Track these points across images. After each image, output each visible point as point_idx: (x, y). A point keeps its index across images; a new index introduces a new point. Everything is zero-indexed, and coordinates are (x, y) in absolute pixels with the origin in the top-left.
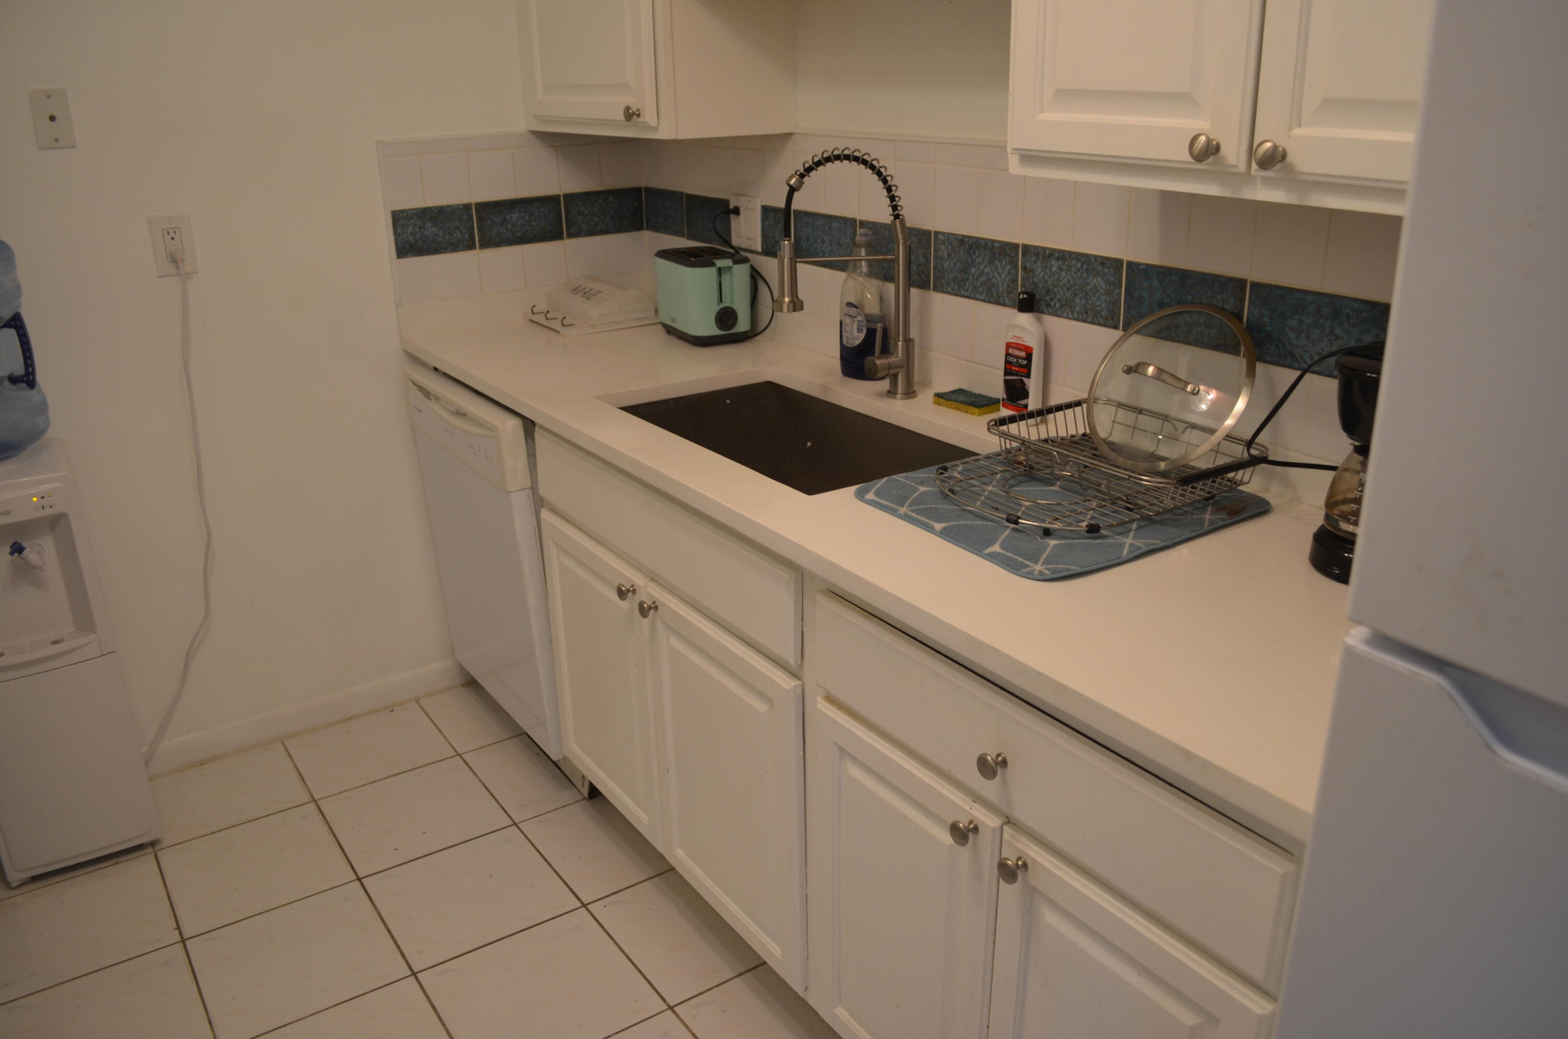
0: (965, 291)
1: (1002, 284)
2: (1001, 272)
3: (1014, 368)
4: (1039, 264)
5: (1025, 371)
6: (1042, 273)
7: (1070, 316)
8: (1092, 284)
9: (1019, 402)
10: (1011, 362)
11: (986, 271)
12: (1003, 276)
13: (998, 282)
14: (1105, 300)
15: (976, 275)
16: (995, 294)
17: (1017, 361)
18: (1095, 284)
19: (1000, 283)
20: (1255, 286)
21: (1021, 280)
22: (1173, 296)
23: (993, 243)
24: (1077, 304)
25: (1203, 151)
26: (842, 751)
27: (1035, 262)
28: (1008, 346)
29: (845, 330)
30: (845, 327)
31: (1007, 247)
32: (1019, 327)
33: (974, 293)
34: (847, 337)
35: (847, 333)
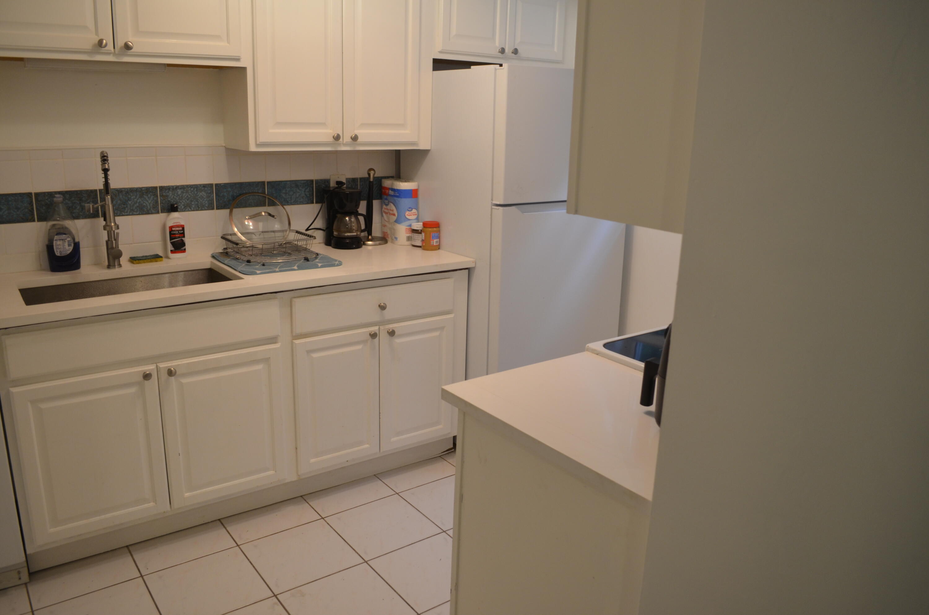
1: (150, 205)
3: (177, 236)
4: (170, 193)
5: (182, 235)
6: (173, 196)
7: (190, 210)
8: (200, 195)
9: (182, 249)
10: (175, 233)
11: (138, 201)
12: (150, 202)
13: (147, 204)
14: (207, 200)
15: (132, 204)
16: (145, 210)
17: (178, 232)
18: (201, 195)
19: (148, 205)
20: (268, 183)
21: (160, 201)
22: (238, 192)
23: (141, 188)
24: (193, 204)
25: (337, 138)
26: (309, 352)
27: (168, 192)
28: (171, 228)
29: (57, 248)
30: (57, 247)
31: (150, 189)
32: (176, 218)
33: (132, 213)
34: (60, 251)
35: (60, 249)
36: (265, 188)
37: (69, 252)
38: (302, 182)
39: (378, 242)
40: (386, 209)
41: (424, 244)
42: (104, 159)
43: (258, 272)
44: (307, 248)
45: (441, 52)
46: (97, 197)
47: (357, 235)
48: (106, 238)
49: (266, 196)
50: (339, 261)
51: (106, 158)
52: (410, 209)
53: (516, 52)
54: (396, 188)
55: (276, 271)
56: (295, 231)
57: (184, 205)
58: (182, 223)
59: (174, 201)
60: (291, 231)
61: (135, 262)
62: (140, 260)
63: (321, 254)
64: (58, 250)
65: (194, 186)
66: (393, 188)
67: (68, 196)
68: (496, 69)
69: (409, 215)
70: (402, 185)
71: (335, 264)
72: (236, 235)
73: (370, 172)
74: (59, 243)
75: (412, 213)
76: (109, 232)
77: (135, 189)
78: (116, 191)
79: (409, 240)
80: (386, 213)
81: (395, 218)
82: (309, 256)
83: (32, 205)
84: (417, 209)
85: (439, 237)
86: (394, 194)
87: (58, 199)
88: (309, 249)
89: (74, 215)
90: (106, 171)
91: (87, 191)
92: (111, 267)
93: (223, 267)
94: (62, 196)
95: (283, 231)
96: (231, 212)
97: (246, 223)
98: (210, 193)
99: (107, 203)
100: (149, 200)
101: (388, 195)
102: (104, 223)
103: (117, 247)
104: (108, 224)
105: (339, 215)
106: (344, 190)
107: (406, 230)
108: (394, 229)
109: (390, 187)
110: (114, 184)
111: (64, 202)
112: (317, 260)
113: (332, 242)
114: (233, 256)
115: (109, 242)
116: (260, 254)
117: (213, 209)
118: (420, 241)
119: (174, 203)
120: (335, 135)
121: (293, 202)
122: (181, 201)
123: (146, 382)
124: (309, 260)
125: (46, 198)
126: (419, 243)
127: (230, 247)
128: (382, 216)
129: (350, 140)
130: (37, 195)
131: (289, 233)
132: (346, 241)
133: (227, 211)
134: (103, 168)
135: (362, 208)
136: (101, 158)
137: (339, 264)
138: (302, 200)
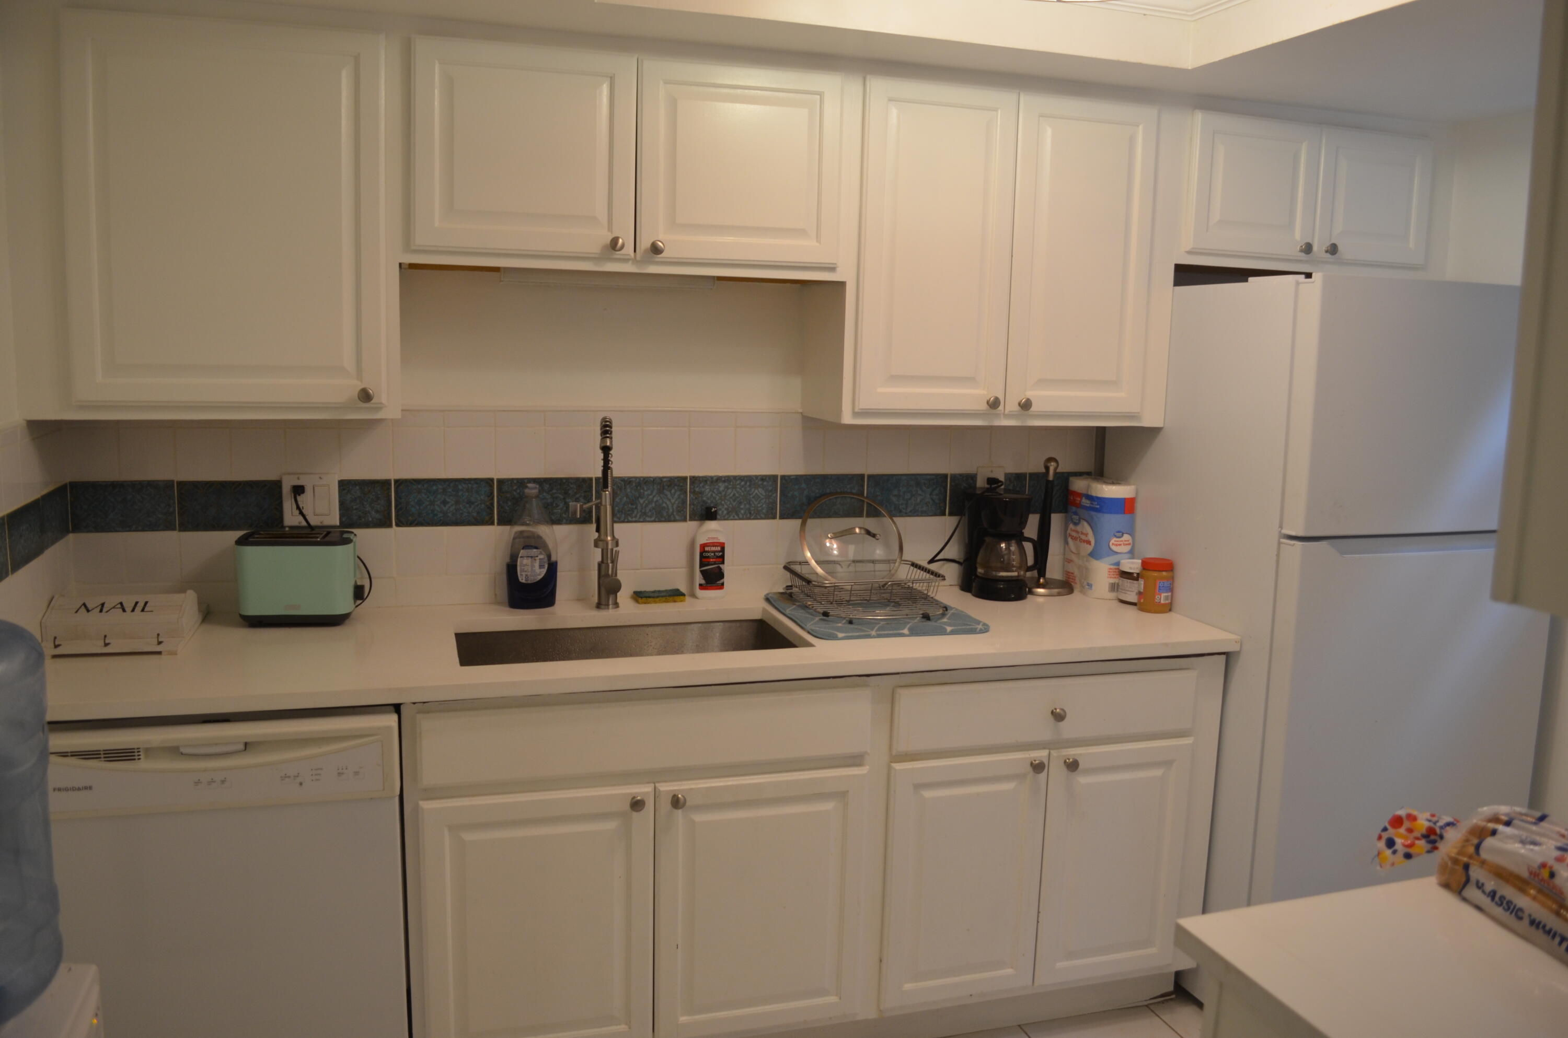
0: (632, 518)
1: (672, 507)
2: (671, 498)
3: (711, 560)
4: (707, 487)
5: (721, 560)
6: (711, 493)
7: (736, 517)
8: (754, 494)
9: (718, 582)
10: (709, 556)
11: (655, 499)
12: (673, 501)
13: (668, 507)
14: (765, 502)
15: (644, 504)
16: (665, 514)
17: (715, 554)
18: (756, 494)
19: (670, 506)
20: (870, 476)
21: (690, 501)
22: (817, 491)
23: (661, 478)
24: (742, 509)
25: (994, 404)
26: (918, 787)
27: (703, 487)
28: (703, 546)
29: (522, 571)
30: (523, 568)
31: (676, 480)
32: (713, 530)
33: (643, 518)
34: (526, 575)
35: (526, 571)
36: (863, 486)
37: (540, 577)
38: (929, 477)
39: (1056, 591)
40: (1074, 531)
41: (1142, 601)
42: (606, 429)
43: (840, 635)
44: (928, 594)
45: (1189, 253)
46: (592, 490)
47: (1018, 576)
48: (600, 559)
49: (865, 500)
50: (985, 624)
51: (608, 428)
52: (1119, 534)
53: (1333, 249)
54: (1094, 494)
55: (872, 635)
56: (910, 563)
57: (726, 509)
58: (722, 539)
59: (712, 502)
60: (903, 562)
61: (640, 600)
62: (649, 597)
63: (952, 608)
64: (522, 574)
65: (746, 479)
66: (1089, 493)
67: (547, 487)
68: (1298, 283)
69: (1116, 545)
70: (1106, 489)
71: (977, 628)
72: (809, 564)
73: (1049, 464)
74: (525, 561)
75: (1122, 541)
76: (605, 551)
77: (652, 479)
78: (622, 481)
79: (1114, 591)
80: (1074, 539)
81: (1090, 548)
82: (931, 612)
83: (493, 499)
84: (1132, 533)
85: (1171, 589)
86: (1092, 506)
87: (532, 490)
88: (932, 598)
89: (553, 518)
90: (606, 450)
91: (577, 479)
92: (603, 607)
93: (785, 622)
94: (537, 486)
95: (888, 562)
96: (803, 524)
97: (828, 544)
98: (771, 491)
99: (603, 503)
100: (673, 497)
101: (1079, 506)
102: (597, 535)
103: (614, 575)
104: (602, 537)
105: (988, 539)
106: (1001, 494)
107: (1109, 572)
108: (1087, 569)
109: (1084, 492)
110: (619, 469)
111: (541, 496)
112: (945, 620)
113: (974, 585)
114: (799, 602)
115: (603, 566)
116: (846, 601)
117: (774, 518)
118: (1135, 593)
119: (712, 505)
120: (990, 399)
121: (911, 511)
122: (723, 502)
123: (635, 814)
124: (931, 618)
125: (515, 488)
126: (1132, 598)
127: (798, 584)
128: (1066, 543)
129: (1017, 408)
130: (501, 482)
131: (899, 566)
132: (999, 586)
133: (797, 523)
134: (603, 445)
135: (1031, 529)
136: (601, 429)
137: (983, 629)
138: (924, 509)
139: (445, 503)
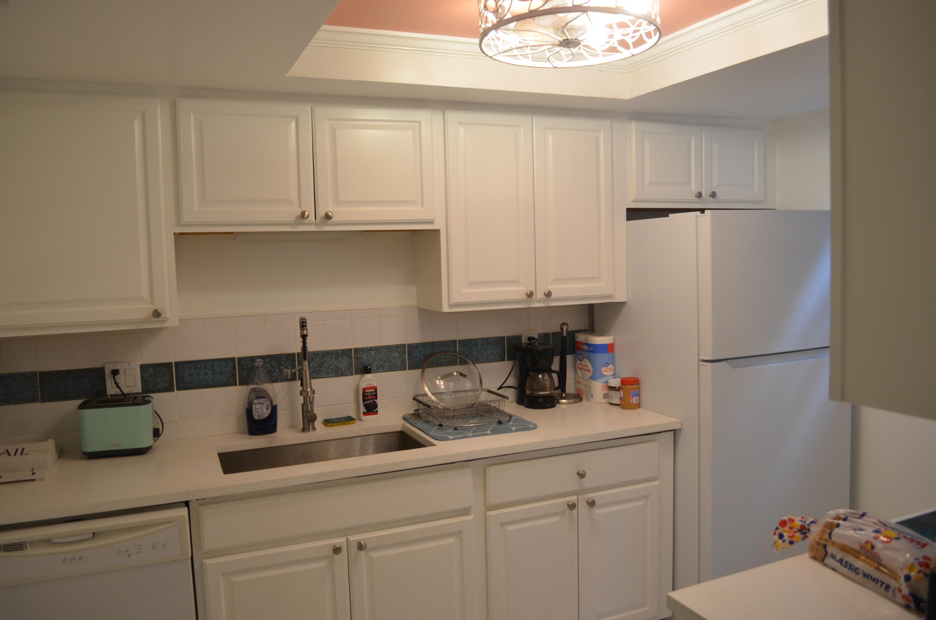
0: (320, 375)
1: (344, 367)
2: (343, 362)
4: (364, 354)
5: (375, 397)
6: (366, 357)
7: (383, 371)
8: (393, 355)
9: (374, 410)
10: (368, 395)
11: (333, 363)
12: (344, 364)
13: (341, 367)
14: (399, 361)
15: (327, 367)
16: (340, 372)
17: (371, 394)
18: (394, 356)
20: (460, 341)
21: (354, 363)
22: (429, 352)
23: (336, 351)
24: (385, 365)
25: (530, 295)
26: (503, 524)
27: (362, 354)
28: (364, 389)
29: (256, 412)
30: (256, 410)
31: (346, 351)
32: (369, 380)
33: (327, 375)
34: (259, 415)
35: (258, 412)
36: (456, 347)
37: (267, 415)
38: (494, 339)
39: (572, 401)
40: (580, 364)
41: (623, 403)
42: (303, 324)
43: (451, 437)
44: (500, 408)
45: (634, 201)
46: (295, 361)
47: (550, 394)
48: (303, 402)
49: (458, 355)
50: (534, 424)
51: (304, 324)
52: (607, 365)
53: (713, 195)
54: (590, 342)
55: (469, 436)
56: (487, 390)
57: (377, 366)
58: (375, 385)
59: (368, 363)
60: (483, 390)
61: (328, 425)
62: (334, 422)
63: (514, 416)
64: (256, 414)
65: (387, 347)
66: (588, 342)
67: (268, 360)
68: (697, 217)
69: (605, 371)
70: (597, 339)
71: (529, 427)
72: (428, 396)
73: (563, 327)
74: (257, 406)
75: (608, 369)
76: (305, 397)
77: (331, 352)
78: (313, 354)
79: (606, 398)
80: (581, 369)
81: (590, 374)
82: (502, 420)
83: (235, 370)
84: (613, 364)
85: (639, 395)
86: (589, 349)
87: (259, 363)
88: (502, 410)
89: (273, 378)
90: (304, 337)
91: (286, 355)
92: (306, 430)
93: (416, 432)
94: (262, 360)
95: (474, 390)
96: (423, 372)
97: (438, 383)
98: (402, 353)
99: (304, 368)
100: (344, 362)
101: (582, 350)
102: (301, 388)
103: (312, 411)
104: (305, 389)
105: (531, 373)
106: (537, 346)
107: (603, 387)
108: (589, 386)
109: (584, 341)
110: (311, 348)
111: (264, 366)
112: (511, 423)
113: (525, 400)
114: (423, 419)
115: (305, 406)
116: (452, 416)
117: (405, 369)
118: (618, 399)
119: (368, 365)
120: (528, 292)
121: (485, 360)
122: (374, 362)
123: (336, 556)
124: (502, 422)
125: (248, 362)
126: (617, 401)
127: (422, 408)
128: (576, 372)
129: (543, 296)
130: (240, 359)
131: (481, 392)
132: (540, 400)
133: (419, 371)
134: (302, 334)
135: (555, 366)
136: (300, 324)
137: (534, 427)
138: (493, 358)
139: (206, 374)
